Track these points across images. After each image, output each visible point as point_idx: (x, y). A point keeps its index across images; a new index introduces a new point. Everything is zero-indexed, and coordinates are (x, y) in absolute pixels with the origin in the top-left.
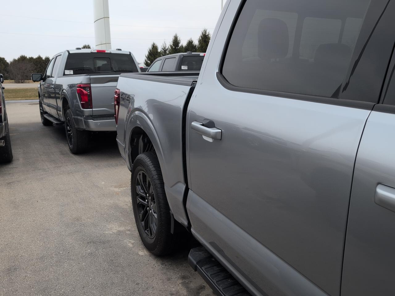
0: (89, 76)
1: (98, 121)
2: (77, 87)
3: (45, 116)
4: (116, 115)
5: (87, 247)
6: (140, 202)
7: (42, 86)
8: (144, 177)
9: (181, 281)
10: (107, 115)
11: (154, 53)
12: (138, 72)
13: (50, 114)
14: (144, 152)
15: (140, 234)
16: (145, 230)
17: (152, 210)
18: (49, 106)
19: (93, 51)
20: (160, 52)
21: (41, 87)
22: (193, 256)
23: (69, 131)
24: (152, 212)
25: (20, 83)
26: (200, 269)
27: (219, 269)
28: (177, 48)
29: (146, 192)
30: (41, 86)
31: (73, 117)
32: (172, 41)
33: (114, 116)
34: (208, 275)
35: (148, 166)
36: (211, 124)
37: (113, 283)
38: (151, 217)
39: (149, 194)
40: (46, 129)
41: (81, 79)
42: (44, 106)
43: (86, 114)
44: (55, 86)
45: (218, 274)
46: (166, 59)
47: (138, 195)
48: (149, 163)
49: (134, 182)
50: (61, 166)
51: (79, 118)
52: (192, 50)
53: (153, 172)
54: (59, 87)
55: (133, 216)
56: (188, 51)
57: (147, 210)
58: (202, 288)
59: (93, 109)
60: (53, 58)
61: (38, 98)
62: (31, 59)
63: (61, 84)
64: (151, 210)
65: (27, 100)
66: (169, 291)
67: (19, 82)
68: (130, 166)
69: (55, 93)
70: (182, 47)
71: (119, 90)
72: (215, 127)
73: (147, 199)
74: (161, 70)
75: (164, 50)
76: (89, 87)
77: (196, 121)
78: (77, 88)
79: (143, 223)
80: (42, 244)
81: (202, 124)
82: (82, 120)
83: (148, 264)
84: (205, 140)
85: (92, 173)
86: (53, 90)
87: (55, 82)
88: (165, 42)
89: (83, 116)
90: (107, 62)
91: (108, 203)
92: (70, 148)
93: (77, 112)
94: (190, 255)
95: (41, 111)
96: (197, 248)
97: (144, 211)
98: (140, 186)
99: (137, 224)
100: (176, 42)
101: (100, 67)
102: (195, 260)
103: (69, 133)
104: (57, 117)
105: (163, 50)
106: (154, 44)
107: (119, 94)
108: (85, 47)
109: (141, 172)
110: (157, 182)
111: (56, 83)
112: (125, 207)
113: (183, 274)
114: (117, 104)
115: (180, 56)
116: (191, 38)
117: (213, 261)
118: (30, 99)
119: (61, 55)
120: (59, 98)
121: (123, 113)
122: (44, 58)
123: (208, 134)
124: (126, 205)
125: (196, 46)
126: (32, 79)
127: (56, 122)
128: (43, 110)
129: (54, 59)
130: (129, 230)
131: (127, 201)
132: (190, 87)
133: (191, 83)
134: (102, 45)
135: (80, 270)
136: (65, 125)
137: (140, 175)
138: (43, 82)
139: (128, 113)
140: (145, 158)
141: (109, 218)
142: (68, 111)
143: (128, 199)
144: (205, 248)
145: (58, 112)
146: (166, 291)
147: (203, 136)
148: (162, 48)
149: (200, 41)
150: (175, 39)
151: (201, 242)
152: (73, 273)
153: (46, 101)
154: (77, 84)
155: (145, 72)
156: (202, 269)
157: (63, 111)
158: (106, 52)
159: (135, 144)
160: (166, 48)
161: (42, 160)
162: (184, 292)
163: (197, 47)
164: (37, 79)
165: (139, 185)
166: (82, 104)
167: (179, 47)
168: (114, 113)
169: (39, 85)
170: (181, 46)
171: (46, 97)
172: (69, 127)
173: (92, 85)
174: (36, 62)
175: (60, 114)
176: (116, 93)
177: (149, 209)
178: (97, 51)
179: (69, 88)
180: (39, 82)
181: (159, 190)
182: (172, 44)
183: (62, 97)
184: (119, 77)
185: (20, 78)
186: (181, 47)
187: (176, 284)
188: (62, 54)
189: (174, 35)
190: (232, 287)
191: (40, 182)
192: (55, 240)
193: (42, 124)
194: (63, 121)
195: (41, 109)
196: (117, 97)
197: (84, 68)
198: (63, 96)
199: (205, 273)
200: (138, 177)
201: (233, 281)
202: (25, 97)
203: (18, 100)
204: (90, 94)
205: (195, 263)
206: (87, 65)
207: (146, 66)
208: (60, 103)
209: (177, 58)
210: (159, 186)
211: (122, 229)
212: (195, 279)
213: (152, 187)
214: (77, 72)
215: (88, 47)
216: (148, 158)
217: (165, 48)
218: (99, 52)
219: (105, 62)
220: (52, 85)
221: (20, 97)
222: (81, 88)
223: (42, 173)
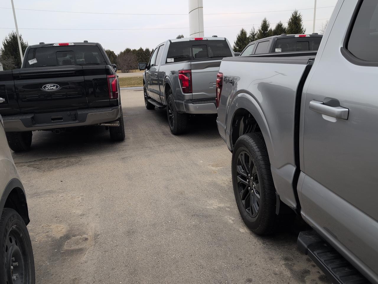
0: (190, 63)
1: (197, 105)
2: (179, 73)
4: (217, 98)
5: (192, 219)
6: (240, 182)
7: (146, 74)
8: (247, 158)
9: (284, 262)
11: (243, 39)
13: (153, 99)
14: (244, 133)
15: (240, 212)
16: (246, 209)
17: (254, 190)
18: (152, 91)
19: (192, 39)
20: (248, 37)
21: (145, 75)
22: (303, 239)
23: (171, 114)
24: (253, 192)
27: (333, 255)
28: (265, 32)
29: (248, 172)
30: (145, 73)
31: (175, 101)
32: (261, 25)
35: (252, 147)
37: (217, 256)
39: (251, 174)
40: (150, 112)
41: (183, 66)
42: (148, 92)
43: (187, 98)
44: (158, 73)
46: (258, 43)
47: (238, 174)
48: (252, 144)
49: (235, 162)
50: (164, 145)
51: (180, 102)
53: (257, 153)
54: (162, 74)
57: (248, 190)
58: (306, 272)
59: (193, 94)
61: (143, 85)
62: (134, 51)
63: (164, 71)
64: (252, 189)
65: (132, 87)
66: (272, 270)
67: (125, 72)
68: (231, 147)
69: (159, 80)
71: (222, 74)
72: (340, 106)
73: (248, 179)
74: (253, 54)
75: (252, 35)
76: (190, 73)
78: (179, 75)
79: (244, 202)
80: (153, 213)
81: (322, 103)
82: (182, 103)
83: (250, 242)
84: (326, 120)
85: (191, 152)
86: (156, 77)
87: (159, 70)
88: (253, 27)
89: (184, 100)
90: (203, 49)
91: (207, 180)
92: (171, 129)
93: (178, 96)
94: (300, 237)
95: (145, 96)
96: (307, 231)
97: (245, 191)
98: (241, 166)
99: (237, 202)
100: (265, 26)
101: (197, 55)
102: (305, 243)
104: (159, 102)
106: (243, 30)
107: (222, 78)
109: (243, 153)
110: (262, 162)
112: (223, 185)
113: (285, 256)
114: (219, 88)
115: (274, 39)
116: (281, 22)
118: (134, 87)
119: (164, 45)
120: (162, 84)
122: (144, 50)
124: (224, 183)
125: (285, 29)
126: (139, 68)
127: (158, 106)
128: (147, 96)
129: (157, 49)
130: (229, 207)
131: (224, 179)
132: (306, 65)
133: (307, 61)
134: (195, 34)
136: (167, 108)
137: (242, 155)
138: (147, 70)
140: (248, 139)
141: (209, 194)
142: (170, 96)
145: (160, 96)
146: (269, 269)
147: (323, 115)
148: (251, 34)
149: (290, 24)
150: (264, 23)
151: (311, 225)
152: (181, 241)
153: (150, 87)
154: (179, 70)
156: (313, 253)
157: (166, 96)
158: (203, 39)
159: (236, 125)
160: (255, 33)
161: (148, 140)
162: (288, 273)
164: (143, 68)
165: (240, 164)
166: (183, 90)
167: (267, 31)
170: (270, 30)
172: (171, 110)
173: (192, 71)
174: (138, 54)
175: (163, 98)
176: (218, 76)
177: (250, 188)
178: (195, 39)
179: (171, 75)
180: (144, 71)
181: (264, 171)
182: (260, 28)
184: (221, 62)
185: (126, 69)
187: (279, 264)
188: (165, 44)
189: (263, 19)
191: (148, 158)
193: (146, 108)
194: (165, 105)
195: (145, 94)
196: (219, 81)
198: (166, 82)
200: (239, 157)
201: (350, 270)
204: (191, 80)
205: (306, 246)
206: (186, 53)
208: (163, 89)
209: (271, 41)
210: (263, 167)
211: (222, 205)
212: (298, 262)
213: (255, 167)
214: (178, 59)
215: (182, 37)
216: (251, 139)
217: (253, 33)
218: (197, 40)
219: (201, 50)
220: (156, 73)
221: (126, 85)
222: (182, 74)
223: (149, 151)
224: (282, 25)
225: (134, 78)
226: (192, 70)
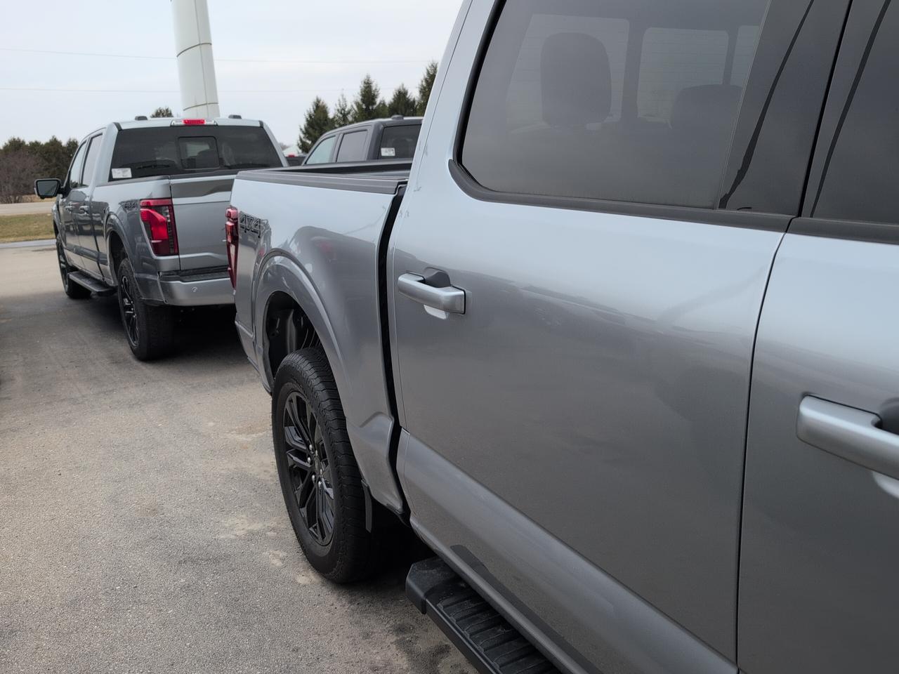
0: (167, 181)
1: (194, 284)
2: (142, 207)
3: (72, 276)
4: (231, 267)
5: (178, 573)
6: (294, 464)
7: (61, 208)
8: (301, 405)
9: (394, 638)
10: (212, 267)
11: (319, 121)
12: (281, 166)
13: (84, 272)
14: (298, 348)
15: (298, 537)
16: (310, 527)
17: (323, 480)
18: (80, 252)
19: (175, 123)
20: (333, 119)
21: (58, 210)
22: (417, 580)
23: (129, 308)
24: (322, 485)
25: (11, 203)
26: (434, 608)
27: (475, 605)
28: (371, 108)
29: (308, 439)
30: (58, 206)
31: (135, 275)
32: (359, 91)
33: (227, 269)
34: (451, 619)
35: (307, 381)
36: (440, 279)
37: (238, 653)
38: (320, 497)
39: (314, 446)
40: (76, 306)
41: (149, 188)
42: (67, 253)
43: (166, 268)
44: (90, 205)
45: (474, 616)
46: (344, 134)
47: (288, 447)
48: (309, 373)
49: (280, 420)
50: (113, 391)
51: (150, 277)
52: (406, 111)
53: (320, 394)
54: (101, 208)
55: (280, 497)
56: (398, 114)
57: (312, 481)
58: (442, 651)
59: (181, 256)
60: (85, 142)
61: (54, 235)
62: (35, 145)
63: (104, 201)
64: (320, 480)
65: (30, 240)
66: (368, 662)
67: (9, 202)
68: (269, 382)
69: (92, 223)
70: (384, 104)
71: (236, 209)
72: (450, 285)
73: (309, 456)
74: (334, 161)
75: (341, 113)
76: (169, 205)
77: (408, 272)
78: (141, 209)
79: (304, 510)
80: (72, 572)
81: (421, 279)
82: (156, 281)
83: (319, 603)
84: (430, 315)
85: (185, 403)
86: (86, 216)
87: (92, 197)
88: (343, 96)
89: (159, 273)
90: (210, 147)
91: (223, 469)
92: (131, 348)
93: (144, 263)
94: (410, 576)
95: (62, 265)
96: (426, 560)
97: (306, 485)
98: (292, 428)
99: (289, 514)
100: (368, 94)
101: (194, 159)
102: (422, 588)
103: (128, 312)
104: (98, 278)
105: (339, 115)
106: (318, 101)
107: (237, 219)
108: (159, 114)
109: (293, 396)
110: (331, 415)
111: (93, 200)
112: (262, 476)
113: (398, 623)
114: (232, 243)
115: (377, 126)
116: (403, 85)
117: (463, 587)
118: (36, 240)
119: (101, 134)
120: (100, 233)
121: (246, 261)
122: (64, 143)
123: (435, 302)
124: (265, 471)
125: (414, 101)
126: (38, 192)
127: (97, 290)
128: (66, 263)
129: (85, 144)
130: (273, 529)
131: (265, 463)
132: (392, 196)
133: (395, 187)
134: (198, 108)
135: (164, 625)
136: (118, 294)
137: (291, 401)
138: (63, 198)
139: (258, 261)
140: (300, 362)
141: (226, 504)
142: (123, 263)
143: (270, 459)
144: (442, 560)
145: (100, 265)
146: (361, 661)
147: (426, 307)
148: (338, 110)
149: (423, 92)
150: (366, 88)
151: (434, 548)
152: (146, 633)
153: (72, 241)
154: (141, 200)
155: (300, 164)
156: (436, 607)
157: (112, 263)
158: (206, 123)
159: (277, 331)
160: (346, 110)
161: (69, 379)
162: (402, 662)
163: (416, 104)
164: (49, 191)
165: (291, 424)
166: (154, 246)
167: (375, 106)
168: (228, 263)
169: (55, 206)
170: (380, 104)
171: (74, 233)
172: (128, 300)
173: (175, 201)
174: (46, 153)
175: (106, 270)
176: (229, 216)
177: (315, 478)
178: (185, 121)
179: (122, 211)
180: (55, 199)
181: (336, 434)
182: (359, 98)
183: (108, 230)
184: (235, 180)
185: (12, 191)
186: (381, 106)
187: (384, 645)
188: (104, 132)
189: (363, 78)
190: (506, 644)
191: (65, 429)
192: (104, 561)
193: (66, 296)
194: (112, 287)
195: (62, 260)
196: (232, 226)
197: (156, 161)
198: (111, 228)
199: (444, 615)
200: (287, 406)
202: (25, 235)
203: (8, 242)
204: (173, 223)
205: (421, 594)
206: (164, 155)
207: (303, 152)
208: (104, 246)
209: (371, 131)
210: (334, 425)
211: (257, 527)
212: (427, 631)
213: (318, 427)
214: (141, 171)
215: (167, 114)
216: (307, 362)
217: (343, 109)
218: (190, 124)
219: (206, 147)
220: (84, 205)
221: (13, 236)
222: (150, 209)
223: (70, 408)
224: (406, 93)
225: (36, 216)
226: (173, 199)
